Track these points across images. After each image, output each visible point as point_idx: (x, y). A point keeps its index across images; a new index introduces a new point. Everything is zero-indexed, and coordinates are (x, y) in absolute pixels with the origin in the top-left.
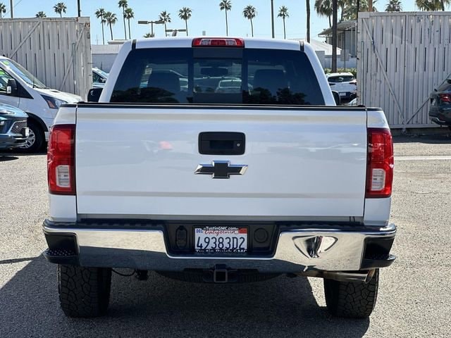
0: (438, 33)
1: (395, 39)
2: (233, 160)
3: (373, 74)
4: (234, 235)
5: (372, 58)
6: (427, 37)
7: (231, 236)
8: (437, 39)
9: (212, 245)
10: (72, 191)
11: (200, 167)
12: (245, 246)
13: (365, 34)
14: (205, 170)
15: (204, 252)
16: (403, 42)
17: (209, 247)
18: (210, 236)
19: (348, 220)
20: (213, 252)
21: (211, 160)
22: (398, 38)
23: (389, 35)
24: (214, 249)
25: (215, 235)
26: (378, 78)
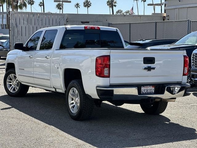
0: (41, 21)
1: (25, 23)
2: (152, 65)
3: (16, 37)
4: (151, 88)
5: (16, 30)
6: (37, 23)
7: (150, 88)
8: (41, 24)
9: (145, 91)
10: (109, 77)
11: (144, 68)
12: (153, 91)
13: (13, 20)
14: (145, 69)
15: (143, 94)
16: (28, 24)
17: (145, 92)
18: (145, 89)
19: (177, 83)
20: (146, 94)
21: (146, 65)
22: (26, 23)
23: (23, 21)
24: (146, 93)
25: (146, 88)
26: (19, 38)
